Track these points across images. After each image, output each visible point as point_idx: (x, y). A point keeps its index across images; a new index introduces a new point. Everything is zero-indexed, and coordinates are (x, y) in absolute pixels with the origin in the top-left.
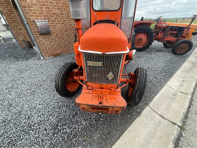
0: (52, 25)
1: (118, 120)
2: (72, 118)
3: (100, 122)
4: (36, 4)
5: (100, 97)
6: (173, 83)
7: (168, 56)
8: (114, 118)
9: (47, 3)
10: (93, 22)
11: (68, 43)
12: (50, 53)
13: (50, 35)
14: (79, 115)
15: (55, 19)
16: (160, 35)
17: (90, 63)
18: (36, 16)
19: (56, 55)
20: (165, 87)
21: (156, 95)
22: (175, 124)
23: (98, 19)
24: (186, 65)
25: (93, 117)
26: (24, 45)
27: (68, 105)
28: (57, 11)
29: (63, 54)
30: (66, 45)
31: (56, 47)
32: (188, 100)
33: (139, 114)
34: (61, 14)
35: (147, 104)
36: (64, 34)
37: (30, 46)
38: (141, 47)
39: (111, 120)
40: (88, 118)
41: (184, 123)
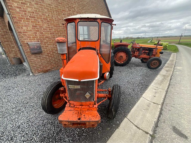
0: (44, 46)
1: (99, 134)
2: (56, 136)
3: (83, 137)
4: (30, 31)
5: (79, 114)
6: (148, 95)
7: (144, 70)
8: (96, 132)
9: (42, 29)
10: (78, 49)
11: (57, 60)
12: (39, 70)
13: (41, 54)
14: (63, 132)
15: (48, 41)
16: (137, 53)
17: (71, 87)
18: (30, 39)
19: (46, 72)
20: (141, 98)
21: (133, 107)
22: (147, 133)
23: (82, 47)
24: (159, 78)
25: (76, 132)
26: (14, 61)
27: (54, 122)
28: (50, 36)
29: (53, 69)
30: (56, 62)
31: (47, 64)
32: (159, 110)
33: (118, 126)
34: (53, 37)
35: (125, 116)
36: (54, 53)
37: (20, 62)
38: (122, 63)
39: (93, 134)
40: (72, 134)
41: (154, 131)
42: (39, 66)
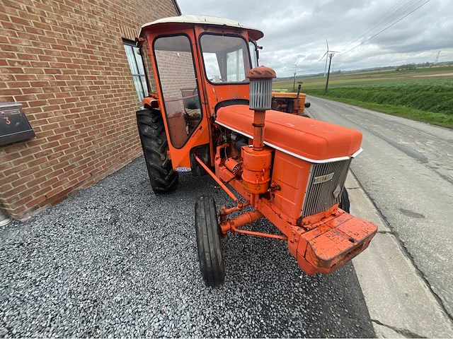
0: (34, 114)
3: (316, 291)
5: (338, 233)
9: (13, 56)
11: (88, 155)
13: (30, 144)
15: (43, 97)
17: (320, 179)
19: (59, 199)
22: (385, 232)
23: (221, 99)
25: (297, 291)
27: (230, 301)
28: (46, 78)
29: (81, 187)
30: (85, 161)
31: (56, 174)
32: (365, 196)
34: (59, 84)
36: (73, 133)
41: (389, 226)
42: (29, 185)
